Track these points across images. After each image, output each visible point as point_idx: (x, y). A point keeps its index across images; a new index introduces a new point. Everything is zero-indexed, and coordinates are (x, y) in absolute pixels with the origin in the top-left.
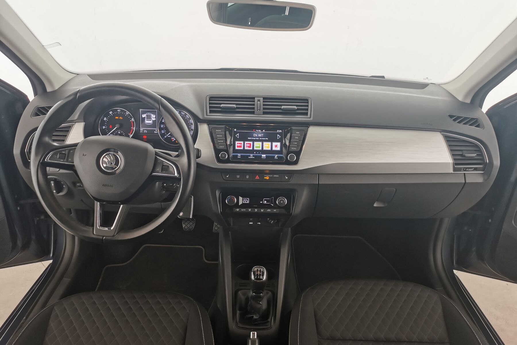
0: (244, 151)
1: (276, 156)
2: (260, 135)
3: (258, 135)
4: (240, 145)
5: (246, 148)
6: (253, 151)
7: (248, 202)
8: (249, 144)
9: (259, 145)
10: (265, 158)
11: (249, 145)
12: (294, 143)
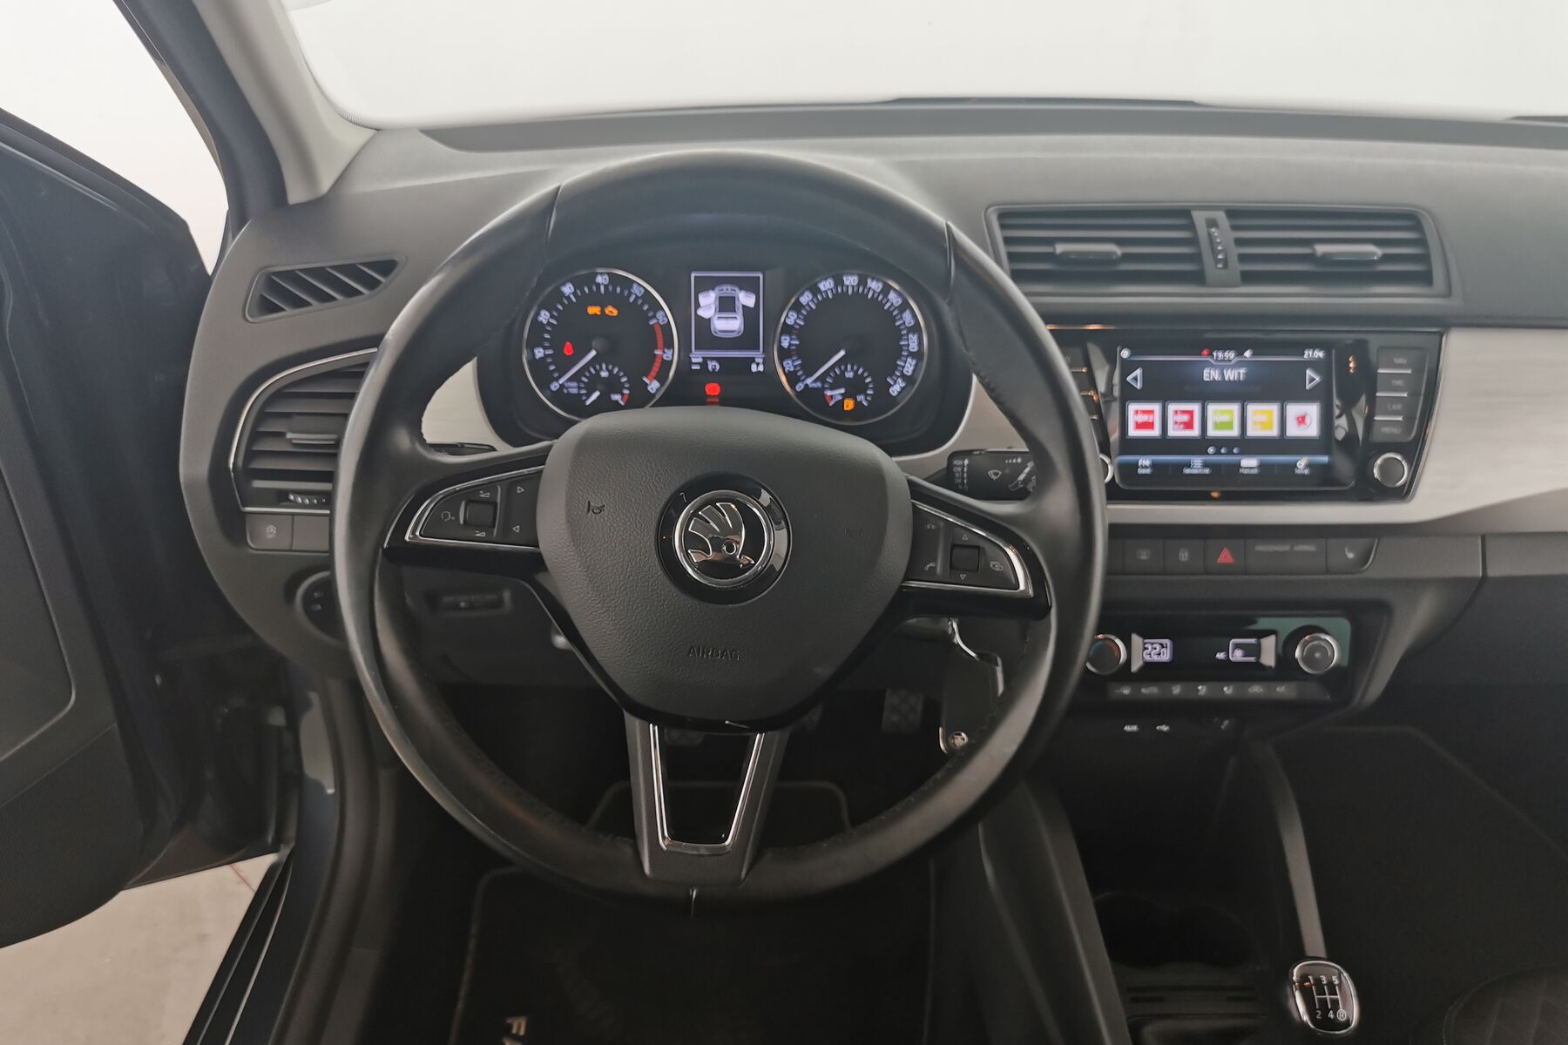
0: (1164, 444)
1: (1303, 461)
2: (1231, 375)
3: (1222, 374)
4: (1146, 418)
5: (1172, 432)
6: (1198, 445)
7: (1166, 656)
8: (1184, 412)
9: (1226, 418)
10: (1256, 471)
12: (1391, 407)
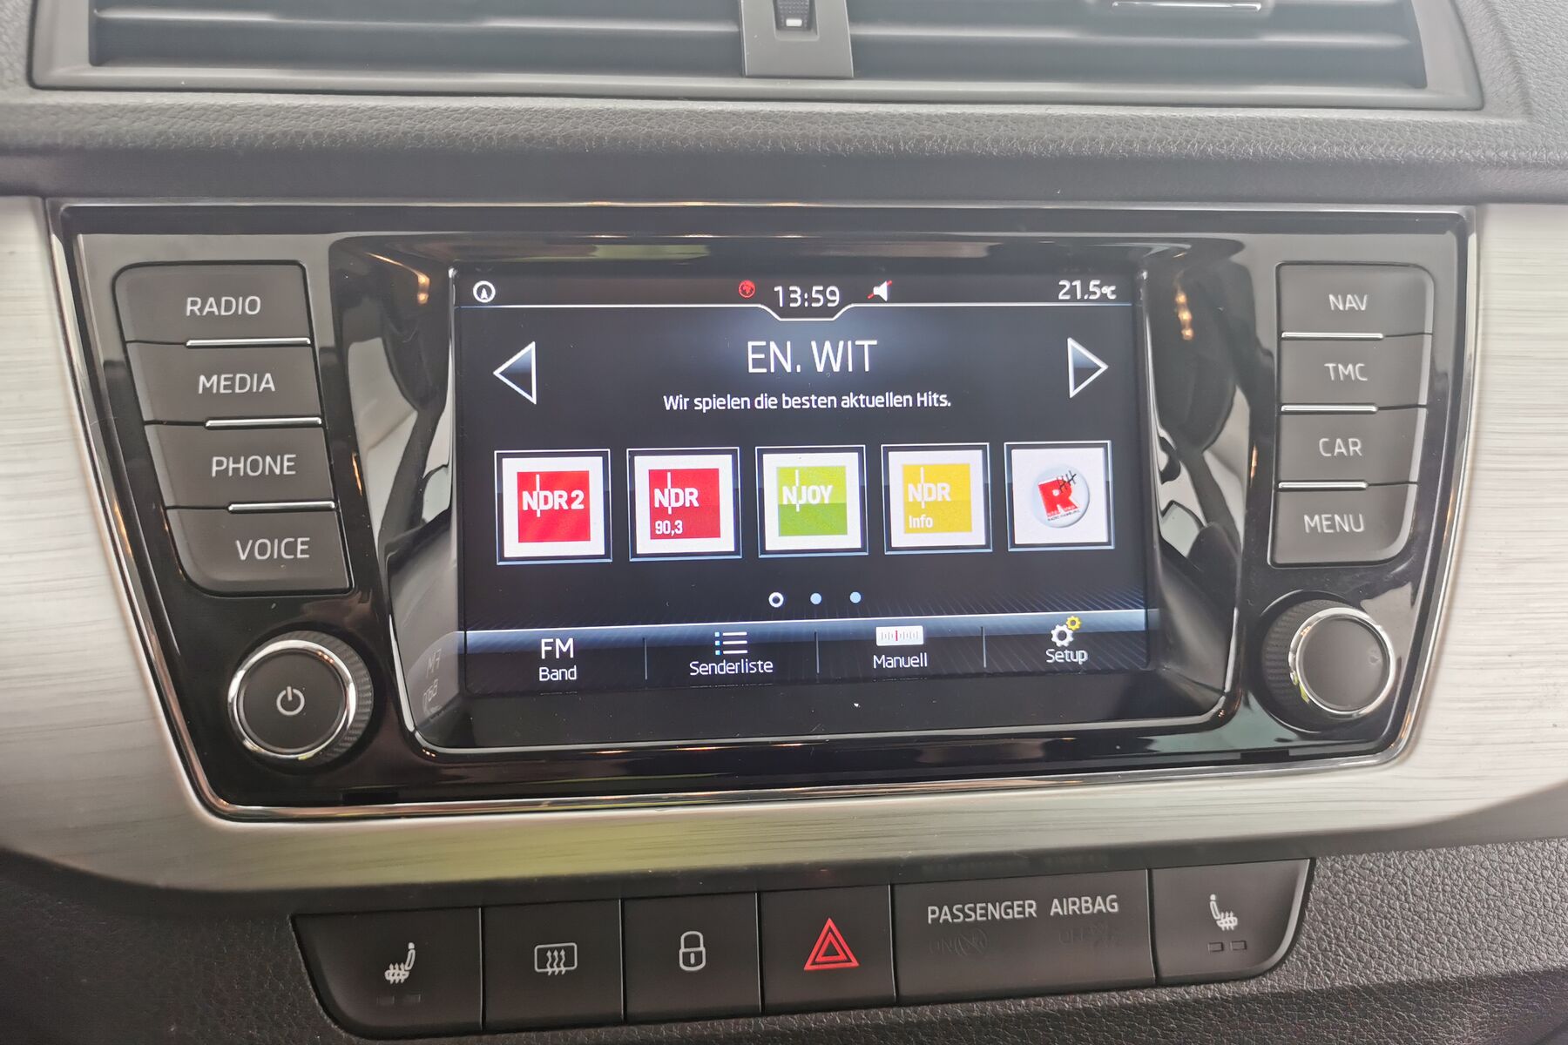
0: (622, 582)
1: (1065, 625)
2: (829, 356)
3: (801, 355)
4: (558, 499)
5: (646, 545)
8: (683, 478)
9: (821, 494)
10: (922, 661)
11: (690, 496)
12: (1330, 447)
